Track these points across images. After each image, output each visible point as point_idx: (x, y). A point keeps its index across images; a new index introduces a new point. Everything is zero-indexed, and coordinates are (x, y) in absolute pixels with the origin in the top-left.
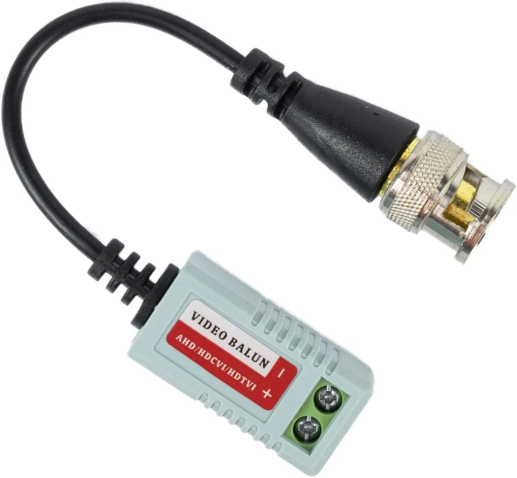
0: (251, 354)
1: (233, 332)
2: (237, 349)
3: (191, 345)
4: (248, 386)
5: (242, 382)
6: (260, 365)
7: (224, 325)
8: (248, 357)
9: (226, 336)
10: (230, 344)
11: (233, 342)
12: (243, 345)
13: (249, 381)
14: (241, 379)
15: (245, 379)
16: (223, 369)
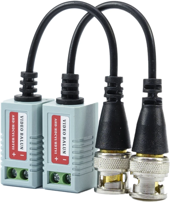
0: (64, 146)
1: (67, 136)
2: (63, 141)
3: (56, 125)
4: (55, 151)
5: (55, 148)
6: (63, 151)
7: (67, 132)
8: (63, 146)
9: (64, 135)
10: (63, 137)
11: (64, 138)
12: (65, 142)
13: (56, 151)
14: (56, 148)
15: (56, 149)
16: (55, 140)
